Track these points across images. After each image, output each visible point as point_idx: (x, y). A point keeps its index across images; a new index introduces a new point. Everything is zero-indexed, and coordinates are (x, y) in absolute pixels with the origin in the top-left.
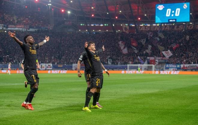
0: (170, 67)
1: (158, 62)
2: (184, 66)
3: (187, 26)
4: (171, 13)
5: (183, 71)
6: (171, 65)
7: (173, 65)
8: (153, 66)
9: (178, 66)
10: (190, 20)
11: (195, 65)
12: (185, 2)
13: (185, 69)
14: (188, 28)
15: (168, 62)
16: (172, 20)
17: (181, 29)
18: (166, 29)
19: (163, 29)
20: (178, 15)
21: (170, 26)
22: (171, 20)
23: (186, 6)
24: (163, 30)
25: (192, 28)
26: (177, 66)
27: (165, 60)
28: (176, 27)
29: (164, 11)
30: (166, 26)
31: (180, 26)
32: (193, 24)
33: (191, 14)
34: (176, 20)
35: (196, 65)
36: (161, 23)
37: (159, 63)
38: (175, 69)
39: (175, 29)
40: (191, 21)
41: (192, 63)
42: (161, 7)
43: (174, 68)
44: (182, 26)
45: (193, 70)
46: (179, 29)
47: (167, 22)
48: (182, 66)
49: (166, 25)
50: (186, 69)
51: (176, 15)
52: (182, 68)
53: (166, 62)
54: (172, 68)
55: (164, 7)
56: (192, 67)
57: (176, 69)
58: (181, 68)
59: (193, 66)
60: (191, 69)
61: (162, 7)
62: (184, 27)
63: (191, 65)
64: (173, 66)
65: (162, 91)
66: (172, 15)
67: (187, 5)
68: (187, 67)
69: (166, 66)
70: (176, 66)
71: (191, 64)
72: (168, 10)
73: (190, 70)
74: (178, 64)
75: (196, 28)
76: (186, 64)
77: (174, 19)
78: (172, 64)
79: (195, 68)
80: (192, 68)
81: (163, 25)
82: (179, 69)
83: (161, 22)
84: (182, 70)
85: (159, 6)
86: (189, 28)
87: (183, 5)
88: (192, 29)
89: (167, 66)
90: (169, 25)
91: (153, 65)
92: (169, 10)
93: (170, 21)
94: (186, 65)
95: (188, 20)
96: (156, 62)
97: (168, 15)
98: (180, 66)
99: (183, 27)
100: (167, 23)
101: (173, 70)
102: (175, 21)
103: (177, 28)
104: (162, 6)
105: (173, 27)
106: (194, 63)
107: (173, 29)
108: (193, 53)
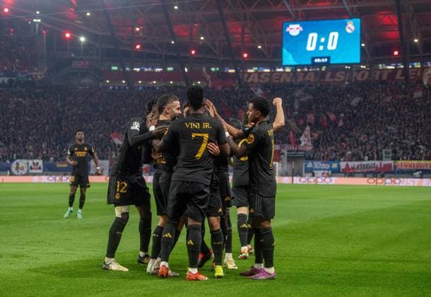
0: (316, 167)
1: (286, 155)
2: (347, 165)
3: (355, 74)
4: (319, 43)
5: (345, 176)
6: (319, 163)
7: (322, 163)
8: (277, 167)
9: (335, 166)
10: (361, 60)
11: (371, 162)
12: (350, 18)
13: (349, 173)
14: (355, 77)
15: (312, 156)
16: (321, 58)
17: (341, 79)
18: (307, 78)
19: (300, 79)
20: (334, 47)
21: (316, 73)
22: (317, 58)
23: (352, 26)
24: (300, 82)
25: (366, 77)
26: (331, 165)
27: (305, 151)
28: (329, 74)
29: (303, 37)
30: (306, 73)
31: (339, 73)
32: (368, 69)
33: (363, 45)
34: (329, 58)
35: (374, 164)
36: (296, 67)
37: (288, 157)
38: (327, 172)
39: (327, 79)
40: (362, 63)
41: (366, 158)
42: (294, 29)
43: (324, 170)
44: (343, 73)
45: (368, 175)
46: (336, 80)
47: (309, 62)
48: (343, 165)
49: (306, 70)
50: (352, 171)
51: (330, 47)
52: (343, 170)
53: (307, 155)
54: (320, 169)
55: (301, 29)
56: (367, 168)
57: (330, 172)
58: (341, 170)
59: (367, 165)
60: (363, 173)
61: (298, 28)
62: (348, 75)
63: (364, 163)
64: (323, 165)
65: (297, 222)
66: (321, 48)
67: (354, 24)
68: (353, 168)
69: (306, 166)
70: (329, 166)
71: (363, 160)
72: (311, 35)
73: (361, 175)
74: (334, 160)
75: (374, 77)
76: (351, 160)
77: (324, 58)
78: (319, 160)
79: (373, 170)
80: (365, 170)
81: (299, 70)
82: (336, 172)
83: (296, 64)
84: (343, 174)
85: (291, 26)
86: (359, 78)
87: (346, 25)
88: (367, 80)
89: (310, 165)
90: (314, 70)
91: (277, 163)
92: (313, 36)
93: (316, 61)
94: (351, 164)
95: (356, 58)
96: (282, 156)
97: (311, 46)
98: (339, 166)
99: (345, 76)
100: (308, 66)
101: (323, 174)
102: (326, 60)
103: (331, 78)
104: (298, 26)
105: (323, 74)
106: (369, 159)
107: (323, 80)
108: (368, 135)
